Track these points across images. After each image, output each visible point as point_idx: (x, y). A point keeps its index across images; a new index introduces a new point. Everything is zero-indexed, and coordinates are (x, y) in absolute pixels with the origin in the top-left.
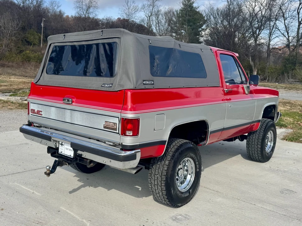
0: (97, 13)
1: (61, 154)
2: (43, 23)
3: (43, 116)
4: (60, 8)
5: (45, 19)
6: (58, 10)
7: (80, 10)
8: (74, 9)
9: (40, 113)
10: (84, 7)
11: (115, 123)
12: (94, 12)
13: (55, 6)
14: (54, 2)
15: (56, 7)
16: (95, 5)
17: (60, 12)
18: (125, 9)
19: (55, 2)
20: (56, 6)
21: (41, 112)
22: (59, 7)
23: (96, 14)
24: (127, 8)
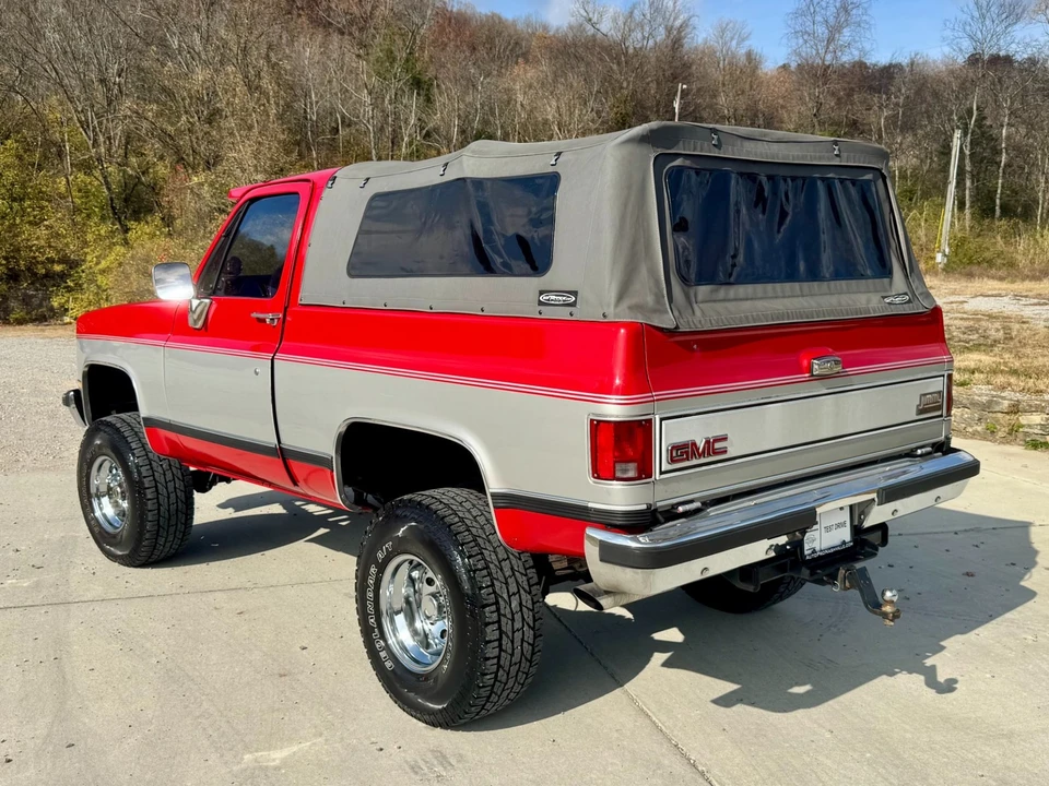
0: (867, 46)
2: (678, 99)
4: (747, 43)
5: (685, 86)
6: (742, 51)
7: (806, 42)
8: (784, 41)
9: (717, 445)
10: (822, 31)
12: (856, 42)
13: (732, 39)
14: (727, 25)
15: (734, 43)
16: (859, 19)
17: (749, 55)
18: (969, 20)
19: (731, 25)
20: (736, 37)
22: (743, 40)
23: (862, 50)
24: (976, 14)
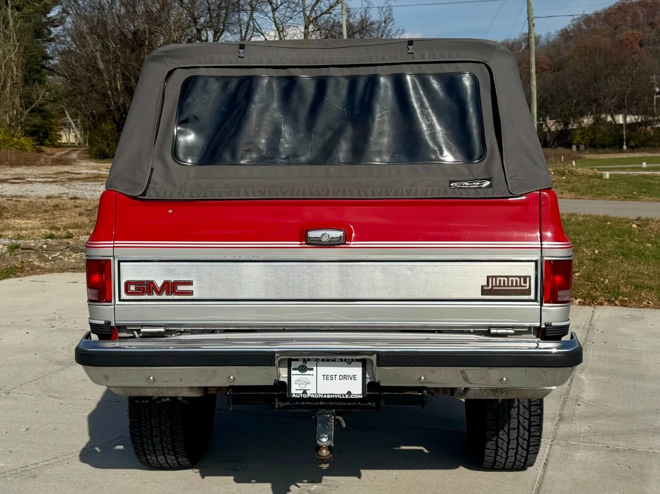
1: (305, 396)
3: (194, 297)
9: (182, 288)
11: (525, 278)
21: (190, 283)
